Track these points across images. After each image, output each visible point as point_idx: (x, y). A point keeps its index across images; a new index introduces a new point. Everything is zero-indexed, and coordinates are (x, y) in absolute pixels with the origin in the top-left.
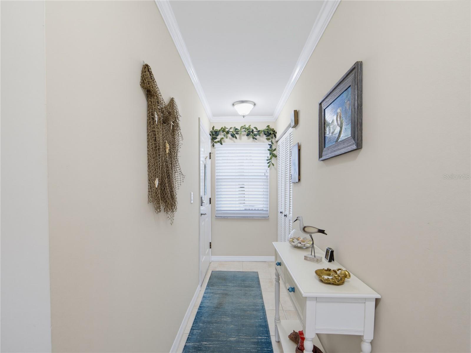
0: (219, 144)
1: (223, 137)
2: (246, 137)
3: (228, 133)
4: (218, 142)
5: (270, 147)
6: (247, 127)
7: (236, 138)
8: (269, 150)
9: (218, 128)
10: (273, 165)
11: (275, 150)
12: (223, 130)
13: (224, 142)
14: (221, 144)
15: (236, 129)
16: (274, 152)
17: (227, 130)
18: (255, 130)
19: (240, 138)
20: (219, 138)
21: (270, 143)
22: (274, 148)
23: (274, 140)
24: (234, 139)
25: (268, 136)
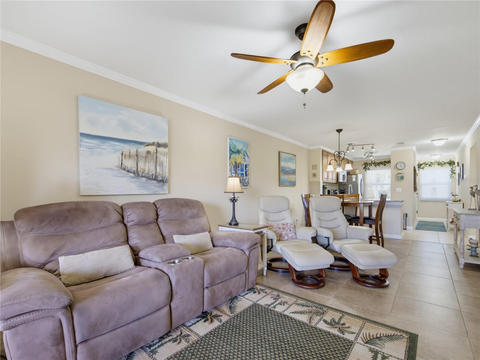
0: (422, 169)
1: (424, 166)
2: (437, 166)
3: (427, 164)
4: (422, 168)
5: (452, 169)
6: (438, 161)
7: (431, 166)
8: (451, 171)
9: (421, 163)
10: (453, 177)
11: (454, 170)
12: (424, 163)
13: (425, 168)
14: (423, 169)
15: (431, 163)
16: (454, 172)
17: (427, 163)
18: (442, 162)
19: (434, 166)
20: (422, 167)
21: (452, 168)
22: (454, 169)
23: (454, 166)
24: (431, 167)
25: (450, 165)
